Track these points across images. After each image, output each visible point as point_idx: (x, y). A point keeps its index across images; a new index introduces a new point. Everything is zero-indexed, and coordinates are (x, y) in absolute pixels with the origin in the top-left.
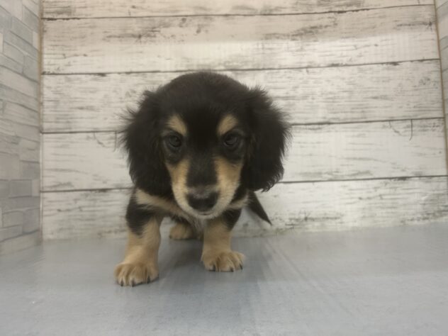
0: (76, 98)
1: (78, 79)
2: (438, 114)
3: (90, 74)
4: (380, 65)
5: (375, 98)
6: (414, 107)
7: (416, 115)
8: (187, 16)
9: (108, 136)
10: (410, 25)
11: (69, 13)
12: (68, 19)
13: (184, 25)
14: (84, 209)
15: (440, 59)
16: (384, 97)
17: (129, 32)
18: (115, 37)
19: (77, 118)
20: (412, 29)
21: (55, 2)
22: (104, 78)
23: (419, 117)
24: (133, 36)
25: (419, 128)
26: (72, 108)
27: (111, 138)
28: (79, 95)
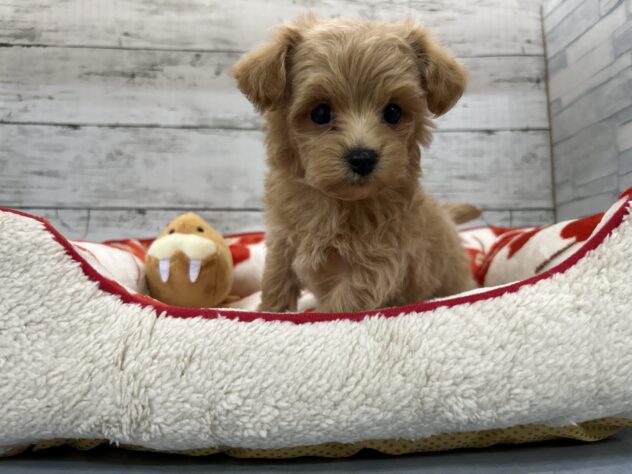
0: (33, 158)
1: (38, 131)
2: (547, 204)
3: (56, 125)
4: (469, 134)
5: (463, 178)
6: (515, 193)
7: (518, 205)
8: (202, 51)
9: (77, 215)
10: (510, 81)
11: (32, 37)
12: (29, 46)
13: (198, 62)
15: (549, 130)
16: (474, 178)
17: (118, 68)
18: (96, 74)
19: (32, 187)
20: (513, 86)
21: (13, 21)
22: (77, 132)
23: (521, 207)
24: (123, 74)
25: (521, 222)
26: (25, 172)
27: (82, 219)
28: (37, 154)
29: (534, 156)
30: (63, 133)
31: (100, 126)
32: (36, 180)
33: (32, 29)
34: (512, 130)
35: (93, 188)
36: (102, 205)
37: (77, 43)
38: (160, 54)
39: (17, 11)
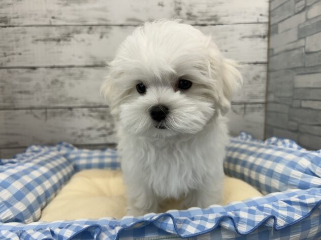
38: (71, 28)
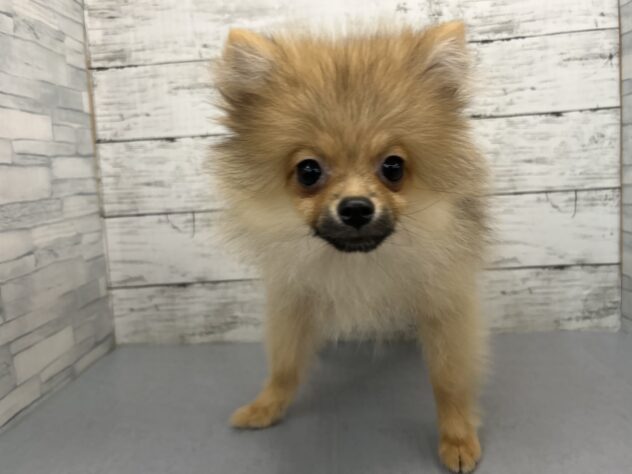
0: (141, 171)
1: (141, 147)
2: (614, 183)
3: (156, 139)
4: (538, 117)
5: (529, 161)
6: (581, 174)
7: (582, 185)
9: (185, 218)
10: (581, 59)
11: (124, 58)
14: (161, 308)
15: (621, 108)
16: (540, 161)
17: (201, 80)
19: (144, 197)
20: (583, 64)
21: (104, 45)
22: (174, 144)
23: (587, 187)
25: (585, 203)
26: (136, 184)
27: (188, 221)
28: (143, 167)
29: (603, 136)
30: (163, 146)
31: (193, 137)
32: (146, 190)
33: (122, 51)
34: (581, 111)
35: (194, 194)
36: (204, 208)
37: (162, 60)
39: (106, 34)
